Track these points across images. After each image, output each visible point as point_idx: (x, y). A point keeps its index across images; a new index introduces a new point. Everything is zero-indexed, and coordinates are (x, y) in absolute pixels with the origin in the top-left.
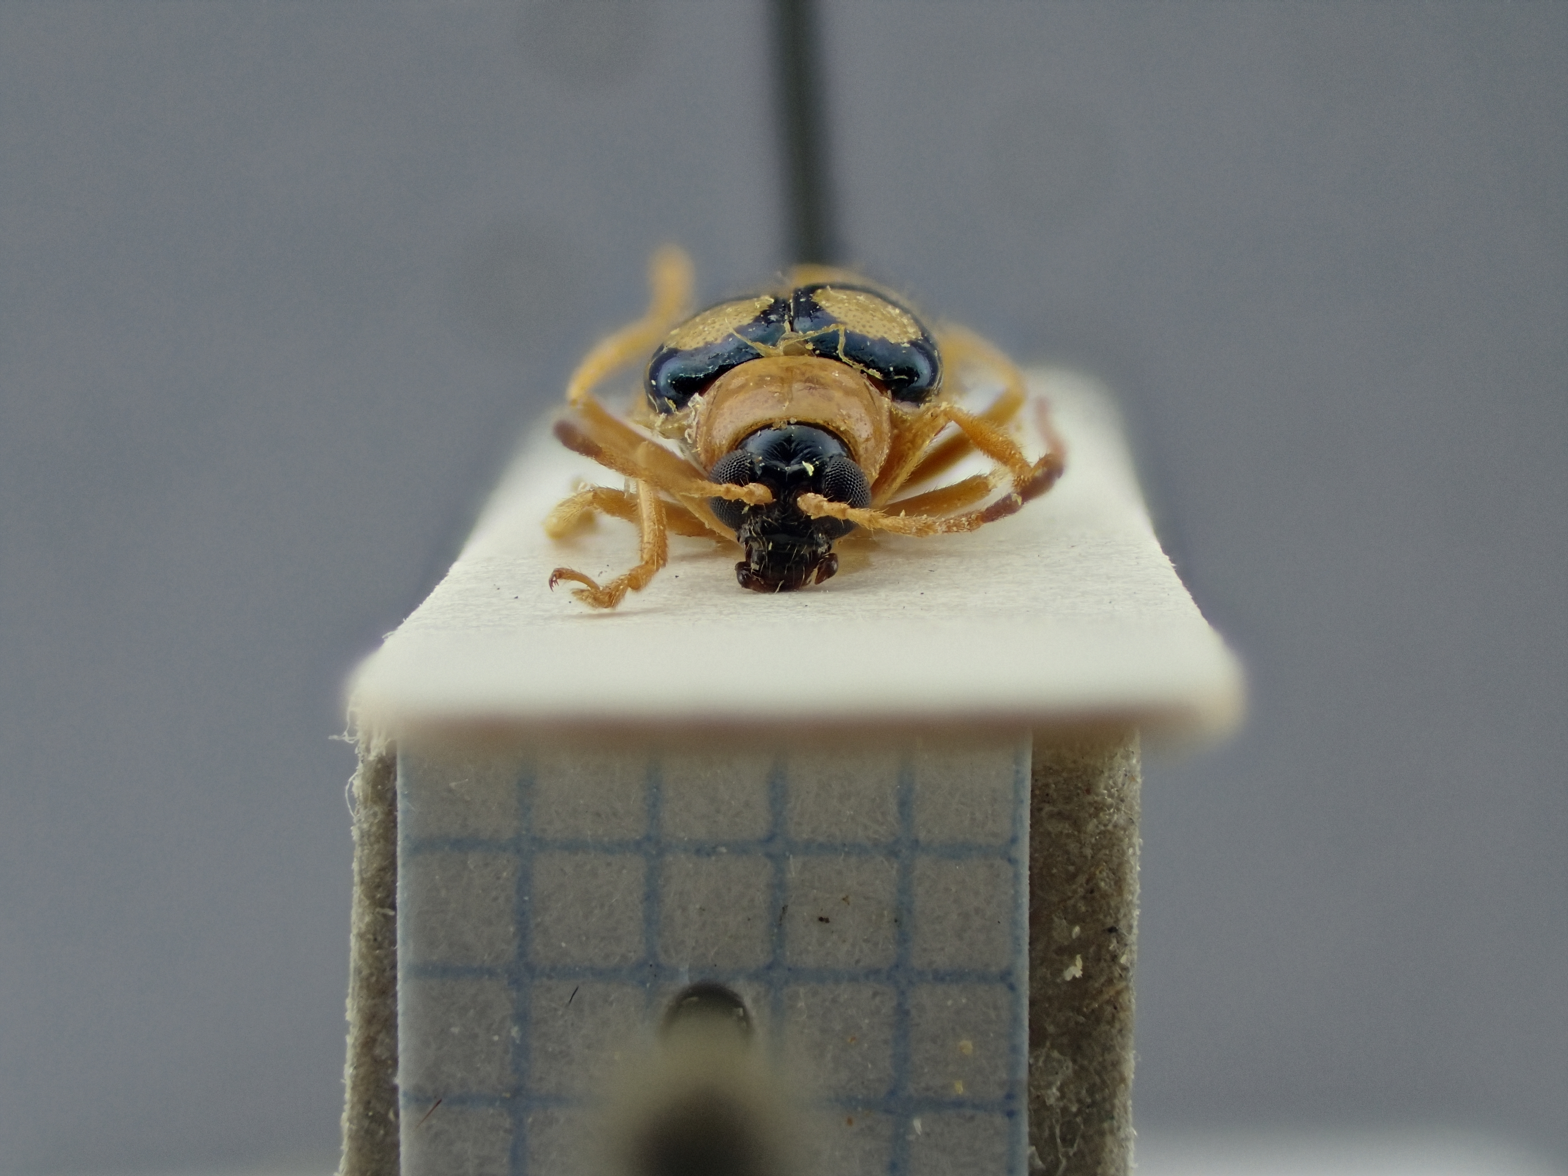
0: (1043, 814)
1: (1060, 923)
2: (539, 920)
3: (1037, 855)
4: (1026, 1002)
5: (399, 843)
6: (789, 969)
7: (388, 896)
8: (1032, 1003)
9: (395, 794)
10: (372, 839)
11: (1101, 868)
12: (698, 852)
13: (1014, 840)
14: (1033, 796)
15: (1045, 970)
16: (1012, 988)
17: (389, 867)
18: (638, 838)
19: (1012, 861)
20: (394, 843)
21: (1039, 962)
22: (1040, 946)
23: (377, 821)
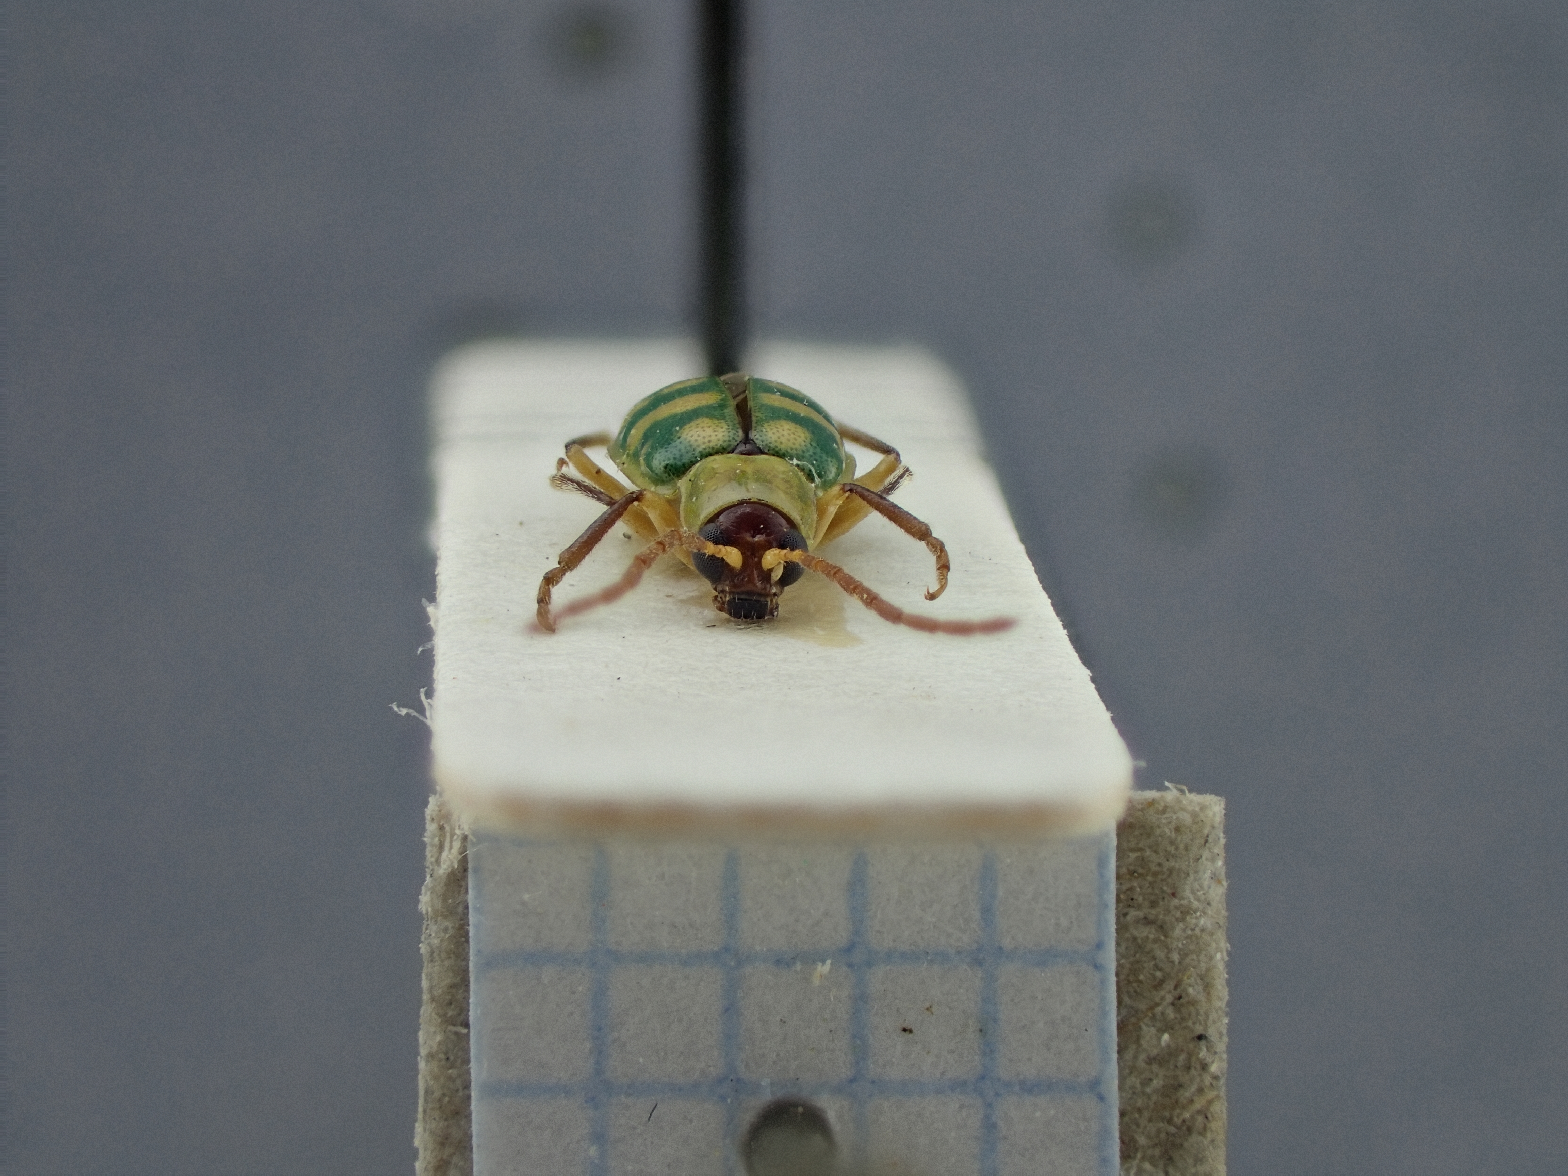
0: (1129, 918)
1: (1148, 1031)
2: (616, 1034)
3: (1123, 961)
4: (1116, 1113)
5: (471, 958)
6: (873, 1082)
7: (459, 1014)
8: (1122, 1114)
9: (467, 907)
10: (444, 955)
11: (1188, 973)
12: (778, 962)
13: (1099, 946)
14: (1118, 900)
15: (1134, 1079)
16: (1101, 1098)
17: (462, 982)
18: (716, 949)
19: (1098, 967)
20: (466, 959)
21: (1127, 1071)
22: (1129, 1056)
23: (448, 936)
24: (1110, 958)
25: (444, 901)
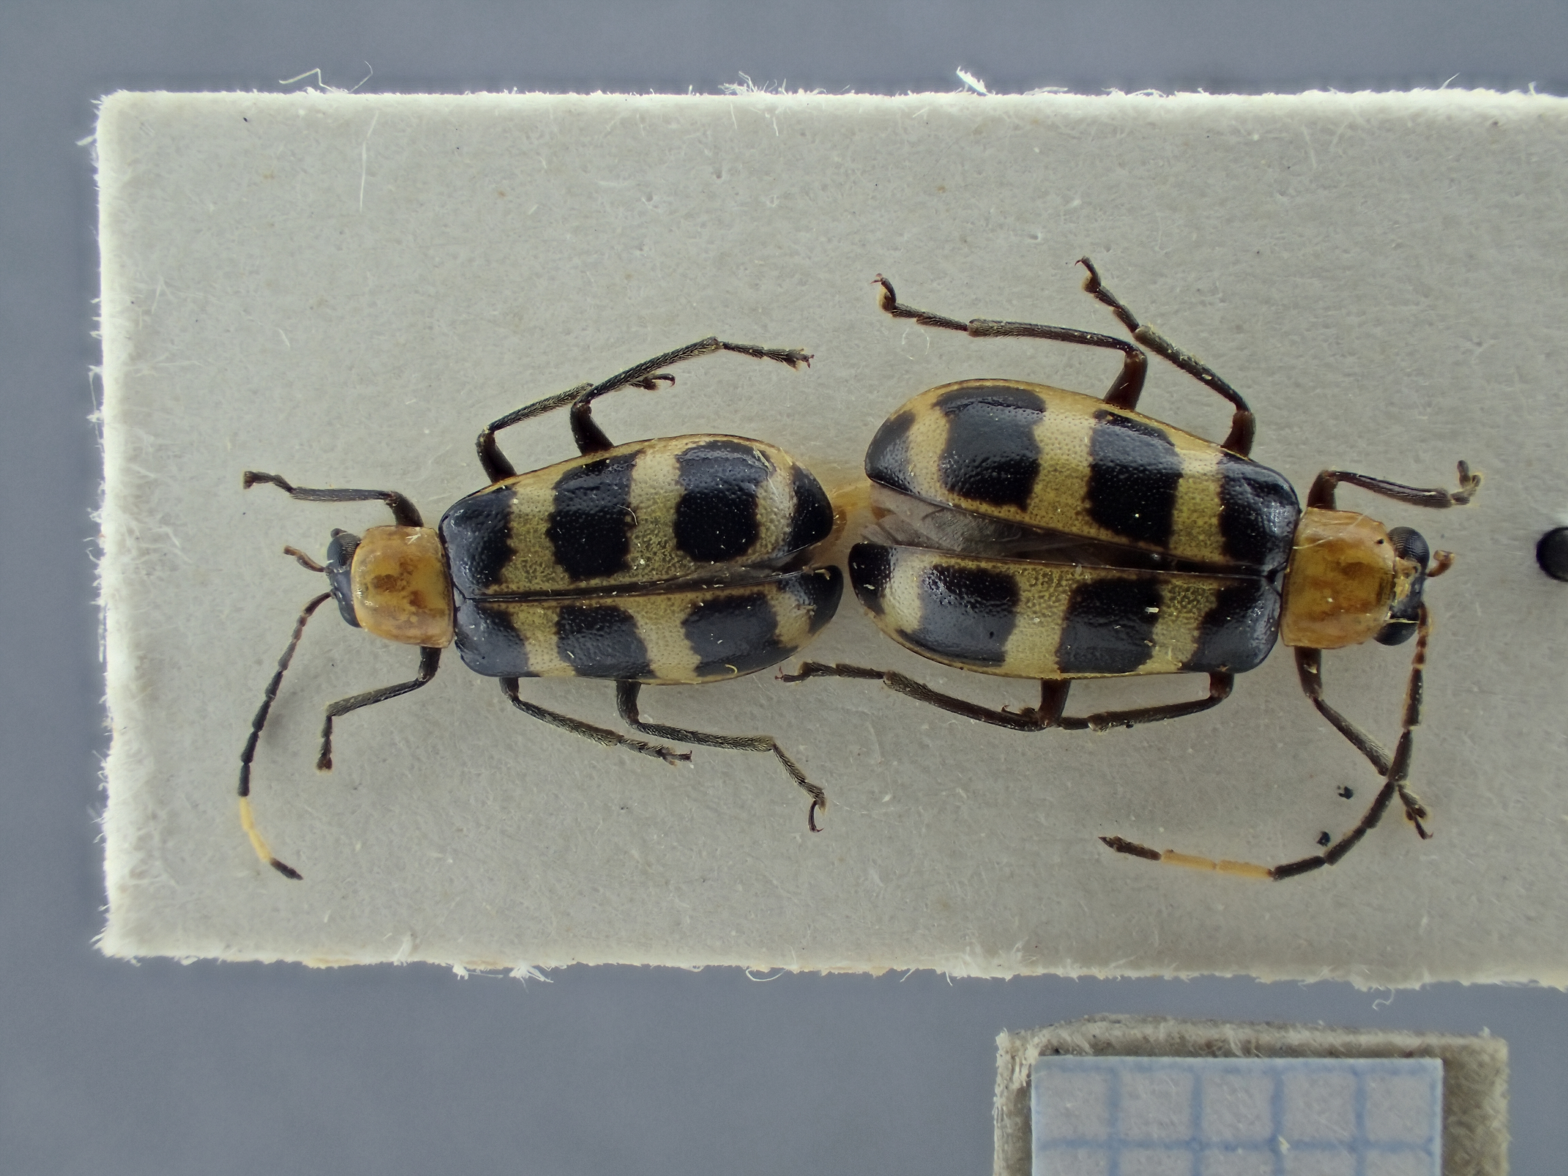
24: (1437, 1147)
25: (1015, 1105)
